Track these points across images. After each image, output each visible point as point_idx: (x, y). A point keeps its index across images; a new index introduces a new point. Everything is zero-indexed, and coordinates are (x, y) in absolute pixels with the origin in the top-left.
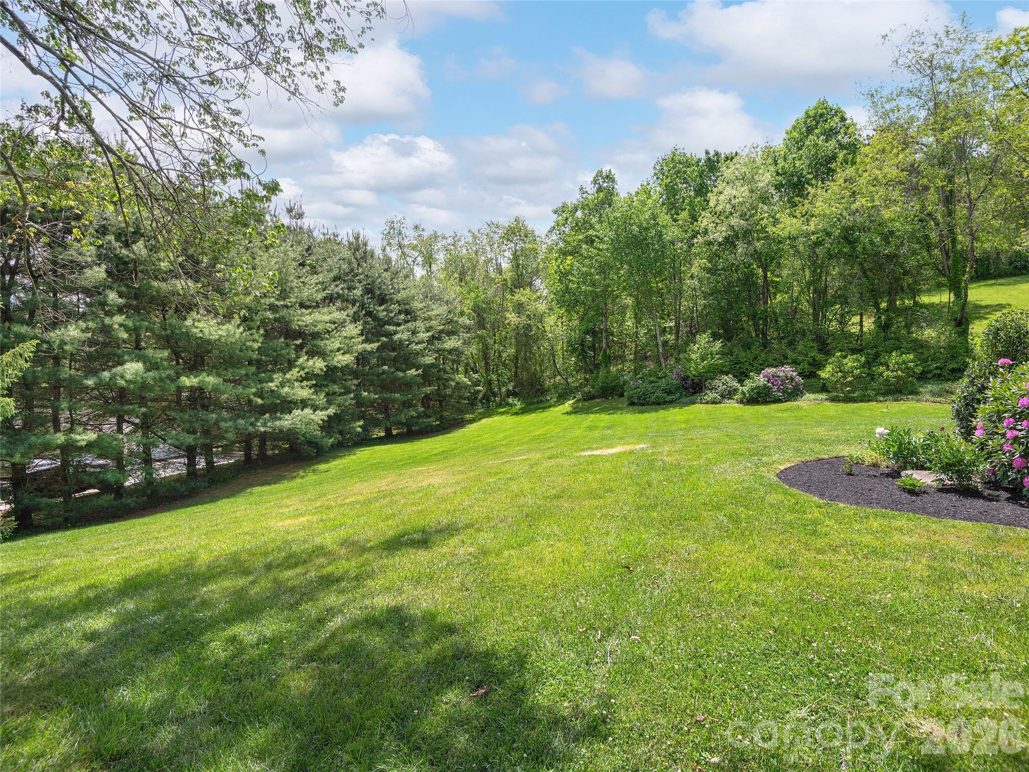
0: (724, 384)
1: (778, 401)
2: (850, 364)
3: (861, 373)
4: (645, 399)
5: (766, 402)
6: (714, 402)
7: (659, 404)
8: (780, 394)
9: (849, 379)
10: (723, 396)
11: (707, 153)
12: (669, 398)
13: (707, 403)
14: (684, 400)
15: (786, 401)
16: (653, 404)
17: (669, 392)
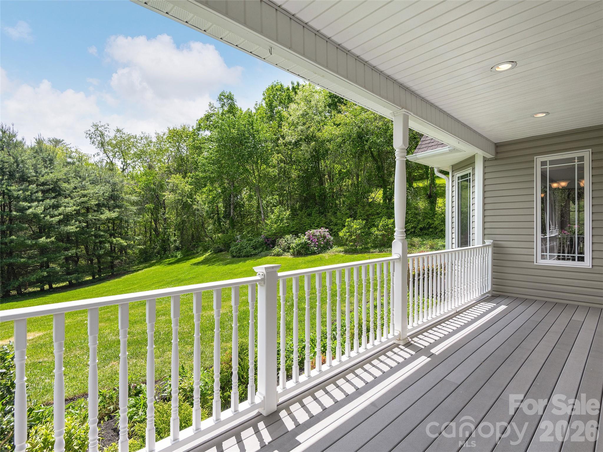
0: (286, 242)
1: (314, 253)
2: (355, 226)
3: (361, 233)
4: (240, 253)
5: (306, 255)
6: (278, 255)
7: (248, 256)
8: (315, 248)
9: (353, 237)
10: (284, 250)
11: (292, 83)
12: (254, 252)
13: (274, 255)
14: (263, 253)
15: (319, 253)
16: (244, 256)
17: (255, 248)
